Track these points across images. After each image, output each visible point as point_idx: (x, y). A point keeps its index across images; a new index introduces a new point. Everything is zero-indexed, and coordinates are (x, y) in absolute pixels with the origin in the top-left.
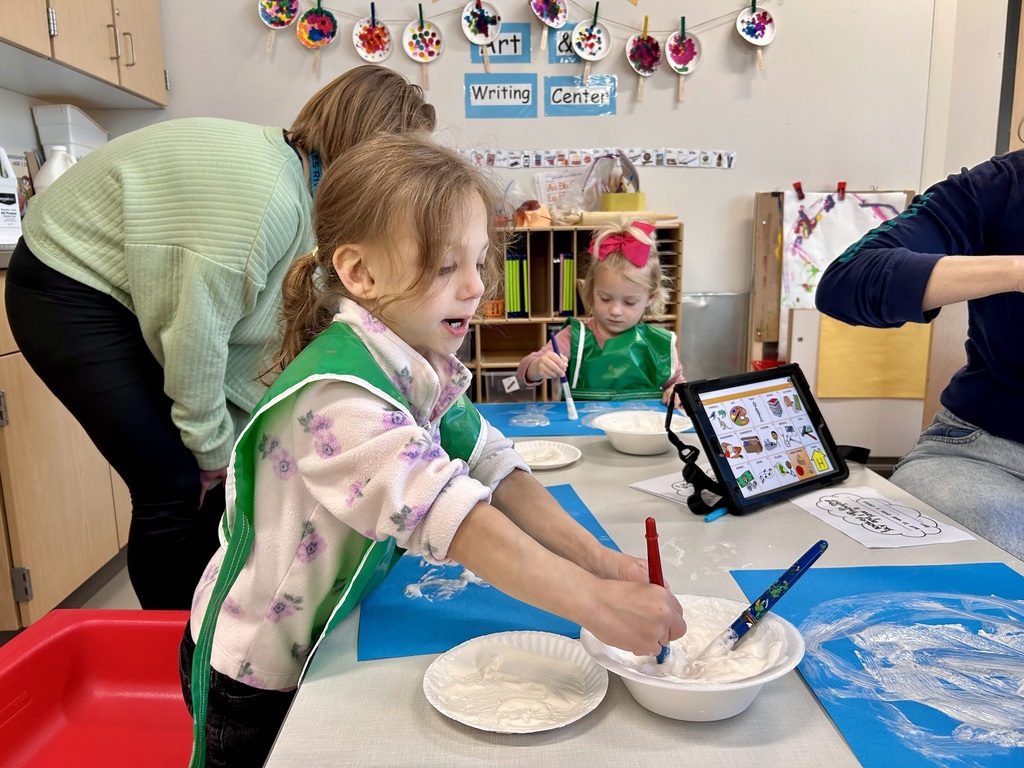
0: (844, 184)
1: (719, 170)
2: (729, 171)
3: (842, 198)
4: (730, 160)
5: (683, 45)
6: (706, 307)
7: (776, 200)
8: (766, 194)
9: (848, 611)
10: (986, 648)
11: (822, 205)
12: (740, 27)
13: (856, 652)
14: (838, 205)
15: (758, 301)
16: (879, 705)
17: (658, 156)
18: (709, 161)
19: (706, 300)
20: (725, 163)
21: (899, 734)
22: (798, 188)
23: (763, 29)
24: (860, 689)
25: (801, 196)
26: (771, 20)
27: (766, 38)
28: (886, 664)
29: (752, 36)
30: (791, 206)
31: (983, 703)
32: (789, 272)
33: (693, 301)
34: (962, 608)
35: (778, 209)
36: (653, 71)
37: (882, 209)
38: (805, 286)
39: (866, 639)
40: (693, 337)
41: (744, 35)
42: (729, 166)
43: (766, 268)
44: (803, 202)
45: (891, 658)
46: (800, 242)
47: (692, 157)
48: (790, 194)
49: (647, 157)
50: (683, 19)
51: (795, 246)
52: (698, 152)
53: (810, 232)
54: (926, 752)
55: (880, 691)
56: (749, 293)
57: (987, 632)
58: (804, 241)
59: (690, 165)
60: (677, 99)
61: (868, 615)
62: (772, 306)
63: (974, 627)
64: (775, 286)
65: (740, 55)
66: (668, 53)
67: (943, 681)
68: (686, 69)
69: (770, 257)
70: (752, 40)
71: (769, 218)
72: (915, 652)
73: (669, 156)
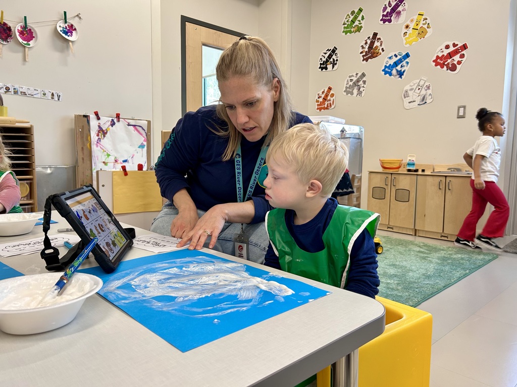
0: (119, 114)
1: (53, 101)
2: (58, 102)
3: (119, 121)
4: (59, 97)
5: (26, 31)
6: (51, 173)
7: (86, 119)
8: (80, 116)
9: (128, 274)
10: (186, 273)
11: (109, 123)
12: (59, 29)
13: (133, 286)
14: (117, 124)
15: (80, 170)
16: (144, 301)
17: (14, 89)
18: (46, 96)
19: (50, 170)
20: (56, 98)
21: (153, 307)
22: (96, 114)
23: (72, 33)
24: (135, 298)
25: (99, 119)
26: (75, 29)
27: (73, 37)
28: (146, 287)
29: (66, 35)
30: (94, 123)
31: (186, 289)
32: (96, 156)
33: (44, 170)
34: (176, 263)
35: (87, 124)
36: (8, 42)
37: (137, 127)
38: (104, 162)
39: (136, 282)
40: (45, 190)
41: (61, 33)
42: (59, 99)
43: (83, 154)
44: (99, 121)
45: (148, 285)
46: (100, 141)
47: (36, 92)
48: (92, 117)
49: (8, 89)
50: (25, 17)
51: (97, 143)
52: (39, 90)
53: (104, 136)
54: (165, 309)
55: (143, 296)
56: (75, 166)
57: (186, 268)
58: (102, 140)
59: (35, 96)
60: (24, 60)
61: (137, 274)
62: (88, 173)
63: (180, 268)
64: (89, 162)
65: (59, 43)
66: (17, 34)
67: (170, 287)
68: (29, 45)
69: (85, 148)
70: (66, 37)
71: (83, 128)
72: (158, 281)
73: (21, 90)
